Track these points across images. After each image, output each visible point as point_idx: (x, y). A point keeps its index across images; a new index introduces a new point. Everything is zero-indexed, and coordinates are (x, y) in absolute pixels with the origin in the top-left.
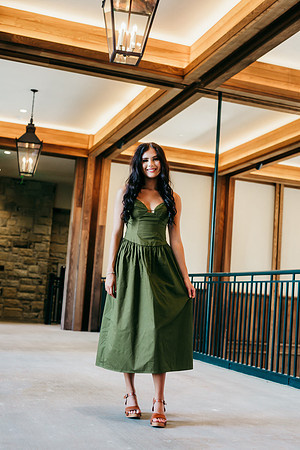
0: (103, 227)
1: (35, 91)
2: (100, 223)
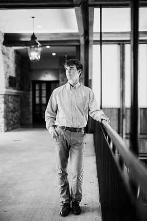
0: (91, 80)
1: (33, 17)
2: (90, 78)
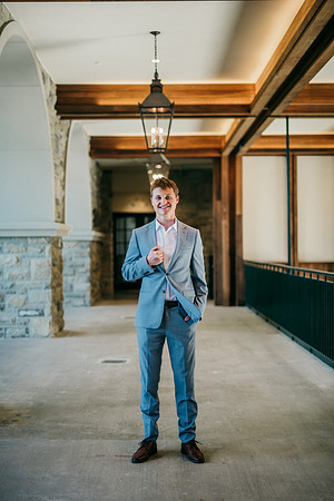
0: (241, 216)
2: (238, 213)
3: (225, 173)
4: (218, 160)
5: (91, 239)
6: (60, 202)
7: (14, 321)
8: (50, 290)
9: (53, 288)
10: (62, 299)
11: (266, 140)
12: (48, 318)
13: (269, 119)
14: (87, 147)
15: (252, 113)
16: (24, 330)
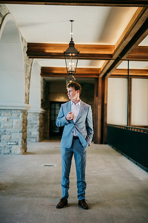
2: (105, 103)
3: (100, 85)
4: (97, 79)
5: (40, 112)
6: (27, 95)
7: (5, 147)
8: (21, 134)
9: (23, 132)
10: (26, 138)
11: (119, 71)
12: (20, 146)
13: (120, 61)
14: (40, 71)
15: (113, 58)
16: (9, 151)
